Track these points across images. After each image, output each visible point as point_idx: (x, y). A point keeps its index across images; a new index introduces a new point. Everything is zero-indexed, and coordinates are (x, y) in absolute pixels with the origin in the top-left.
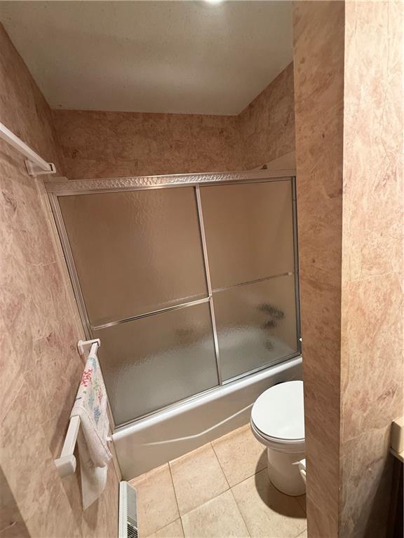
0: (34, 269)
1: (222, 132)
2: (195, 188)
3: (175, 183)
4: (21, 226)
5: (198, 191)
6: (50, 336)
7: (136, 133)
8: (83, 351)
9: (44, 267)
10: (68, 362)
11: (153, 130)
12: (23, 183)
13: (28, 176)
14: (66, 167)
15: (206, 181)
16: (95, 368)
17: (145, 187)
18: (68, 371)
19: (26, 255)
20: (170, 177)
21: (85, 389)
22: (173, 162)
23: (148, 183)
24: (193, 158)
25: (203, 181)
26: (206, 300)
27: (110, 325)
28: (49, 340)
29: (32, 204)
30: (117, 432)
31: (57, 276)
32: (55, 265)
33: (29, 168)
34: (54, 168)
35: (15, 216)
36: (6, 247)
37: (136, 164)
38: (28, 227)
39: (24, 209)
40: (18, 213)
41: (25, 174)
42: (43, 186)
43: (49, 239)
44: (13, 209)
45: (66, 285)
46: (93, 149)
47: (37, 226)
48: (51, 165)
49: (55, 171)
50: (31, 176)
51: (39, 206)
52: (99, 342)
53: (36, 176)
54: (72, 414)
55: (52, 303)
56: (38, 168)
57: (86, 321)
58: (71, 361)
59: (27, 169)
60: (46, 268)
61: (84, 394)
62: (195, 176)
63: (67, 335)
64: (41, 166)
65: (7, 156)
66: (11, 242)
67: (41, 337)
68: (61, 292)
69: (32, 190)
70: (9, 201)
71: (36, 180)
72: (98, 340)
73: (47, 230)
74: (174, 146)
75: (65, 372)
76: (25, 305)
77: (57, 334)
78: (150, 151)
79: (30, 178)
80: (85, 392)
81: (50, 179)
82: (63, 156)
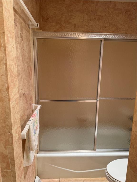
0: (24, 65)
1: (127, 12)
2: (101, 41)
3: (91, 37)
4: (23, 47)
5: (103, 43)
6: (24, 94)
7: (78, 11)
8: (34, 108)
9: (27, 66)
10: (28, 108)
11: (87, 9)
12: (26, 31)
13: (28, 28)
14: (42, 26)
15: (108, 38)
16: (38, 114)
17: (75, 38)
18: (27, 112)
19: (23, 59)
20: (89, 34)
21: (33, 119)
22: (95, 27)
23: (78, 36)
24: (107, 26)
25: (106, 38)
26: (95, 101)
27: (46, 101)
28: (24, 95)
29: (28, 40)
30: (39, 153)
31: (30, 72)
32: (31, 67)
33: (29, 24)
34: (38, 25)
35: (22, 43)
36: (18, 53)
37: (75, 27)
38: (25, 48)
39: (25, 41)
40: (23, 42)
41: (27, 27)
42: (32, 33)
43: (30, 56)
44: (22, 40)
45: (33, 78)
46: (56, 18)
47: (27, 49)
48: (37, 24)
49: (38, 27)
50: (29, 28)
51: (30, 41)
52: (41, 106)
53: (31, 28)
54: (27, 124)
55: (27, 82)
56: (33, 25)
57: (37, 98)
58: (29, 109)
59: (28, 25)
60: (28, 67)
61: (32, 120)
62: (103, 34)
63: (29, 98)
64: (34, 24)
65: (23, 19)
66: (19, 52)
67: (22, 92)
68: (31, 80)
69: (28, 34)
70: (21, 37)
71: (30, 30)
72: (41, 105)
73: (30, 52)
74: (96, 19)
75: (26, 111)
76: (19, 77)
77: (27, 95)
78: (83, 21)
79: (29, 29)
80: (32, 119)
81: (35, 30)
82: (42, 21)
